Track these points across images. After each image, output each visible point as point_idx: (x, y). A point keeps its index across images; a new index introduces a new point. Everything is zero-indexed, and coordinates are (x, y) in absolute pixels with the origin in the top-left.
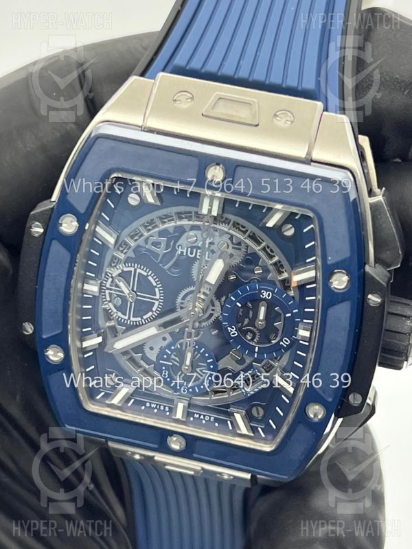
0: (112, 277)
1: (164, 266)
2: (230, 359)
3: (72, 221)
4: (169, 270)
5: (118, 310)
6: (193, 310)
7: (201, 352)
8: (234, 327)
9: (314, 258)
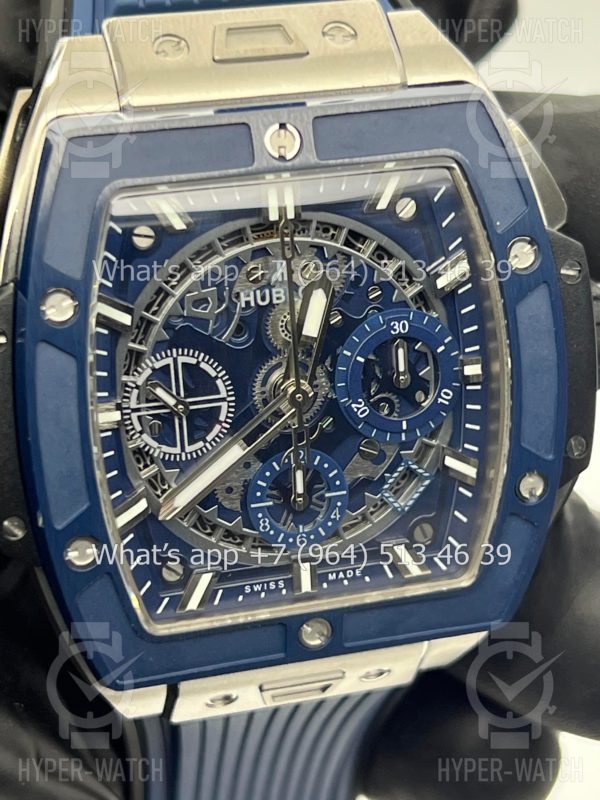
0: (137, 387)
1: (220, 337)
2: (362, 460)
3: (63, 300)
4: (230, 342)
5: (160, 440)
6: (298, 390)
7: (316, 463)
8: (360, 400)
9: (460, 240)
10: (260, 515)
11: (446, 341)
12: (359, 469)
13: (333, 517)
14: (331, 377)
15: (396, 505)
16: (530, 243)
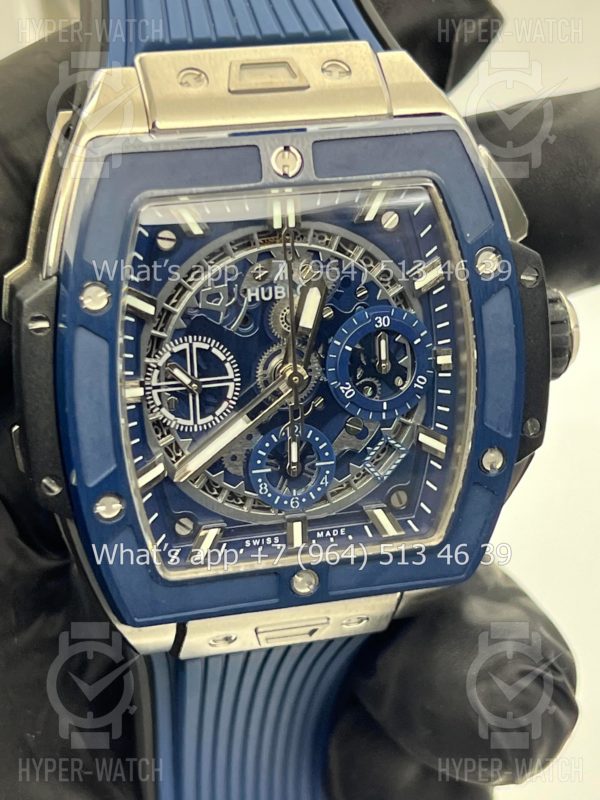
0: (158, 368)
1: (229, 327)
2: (347, 435)
3: (99, 292)
4: (238, 331)
5: (176, 414)
6: (295, 373)
7: (309, 436)
8: (347, 384)
9: (435, 248)
10: (260, 480)
11: (422, 335)
12: (345, 442)
13: (322, 483)
14: (323, 363)
15: (376, 474)
16: (494, 252)
